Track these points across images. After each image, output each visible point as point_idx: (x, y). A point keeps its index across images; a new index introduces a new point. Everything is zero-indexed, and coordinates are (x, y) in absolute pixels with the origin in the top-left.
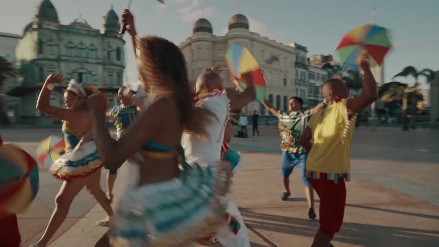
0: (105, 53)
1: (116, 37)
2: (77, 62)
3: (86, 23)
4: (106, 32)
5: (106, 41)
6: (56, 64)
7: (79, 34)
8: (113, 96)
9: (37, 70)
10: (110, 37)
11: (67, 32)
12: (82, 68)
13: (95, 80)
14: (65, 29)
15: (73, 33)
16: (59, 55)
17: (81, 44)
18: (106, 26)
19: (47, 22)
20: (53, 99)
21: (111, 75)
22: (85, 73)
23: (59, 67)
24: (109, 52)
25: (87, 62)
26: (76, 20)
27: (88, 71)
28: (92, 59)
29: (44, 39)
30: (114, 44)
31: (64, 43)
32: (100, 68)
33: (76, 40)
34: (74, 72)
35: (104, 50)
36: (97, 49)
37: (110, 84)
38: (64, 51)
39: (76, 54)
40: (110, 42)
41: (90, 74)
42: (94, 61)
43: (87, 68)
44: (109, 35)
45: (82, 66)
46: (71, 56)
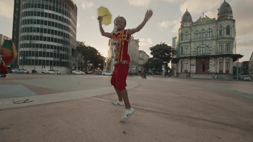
0: (218, 32)
1: (227, 19)
2: (200, 41)
3: (206, 16)
4: (219, 19)
5: (219, 24)
6: (189, 44)
7: (201, 24)
8: (223, 60)
9: (180, 49)
10: (222, 20)
11: (195, 26)
12: (203, 44)
13: (211, 50)
14: (194, 24)
15: (198, 25)
16: (191, 39)
17: (203, 30)
18: (218, 14)
19: (185, 24)
20: (186, 63)
21: (221, 46)
22: (205, 47)
23: (190, 46)
24: (221, 31)
25: (206, 40)
26: (201, 17)
27: (206, 45)
28: (210, 37)
29: (184, 33)
30: (225, 24)
31: (194, 32)
32: (214, 42)
33: (200, 29)
34: (198, 48)
35: (217, 30)
36: (212, 31)
37: (220, 52)
38: (193, 36)
39: (200, 37)
40: (222, 24)
41: (208, 47)
42: (210, 39)
43: (206, 44)
44: (221, 19)
45: (203, 43)
46: (197, 38)
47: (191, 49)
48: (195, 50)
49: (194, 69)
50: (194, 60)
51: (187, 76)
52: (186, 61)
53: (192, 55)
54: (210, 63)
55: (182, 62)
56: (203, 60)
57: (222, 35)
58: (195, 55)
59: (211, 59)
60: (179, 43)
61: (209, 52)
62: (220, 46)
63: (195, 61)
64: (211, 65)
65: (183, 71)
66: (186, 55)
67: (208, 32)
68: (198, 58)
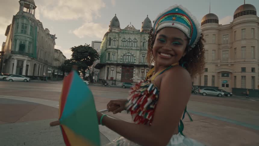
2: (126, 49)
3: (133, 26)
4: (143, 31)
5: (143, 36)
6: (116, 51)
7: (128, 33)
8: (144, 70)
9: (107, 55)
11: (123, 33)
13: (135, 60)
14: (122, 31)
15: (126, 33)
16: (118, 46)
17: (130, 39)
18: (143, 27)
19: (114, 29)
20: (112, 70)
22: (130, 56)
23: (118, 52)
24: (144, 43)
25: (132, 49)
26: (128, 26)
29: (112, 38)
30: (147, 37)
31: (122, 39)
32: (138, 52)
33: (127, 37)
34: (124, 55)
35: (141, 42)
36: (137, 41)
37: (143, 62)
38: (120, 43)
39: (126, 45)
40: (145, 37)
41: (133, 56)
42: (135, 48)
43: (131, 53)
44: (144, 32)
45: (129, 52)
46: (124, 46)
47: (118, 56)
48: (121, 58)
49: (119, 77)
50: (121, 67)
51: (112, 84)
52: (112, 68)
53: (119, 62)
54: (134, 72)
55: (108, 68)
56: (128, 68)
57: (145, 46)
58: (121, 63)
59: (135, 68)
60: (106, 47)
61: (133, 61)
62: (142, 56)
63: (121, 69)
64: (135, 74)
65: (109, 78)
66: (113, 61)
67: (133, 42)
68: (124, 66)
